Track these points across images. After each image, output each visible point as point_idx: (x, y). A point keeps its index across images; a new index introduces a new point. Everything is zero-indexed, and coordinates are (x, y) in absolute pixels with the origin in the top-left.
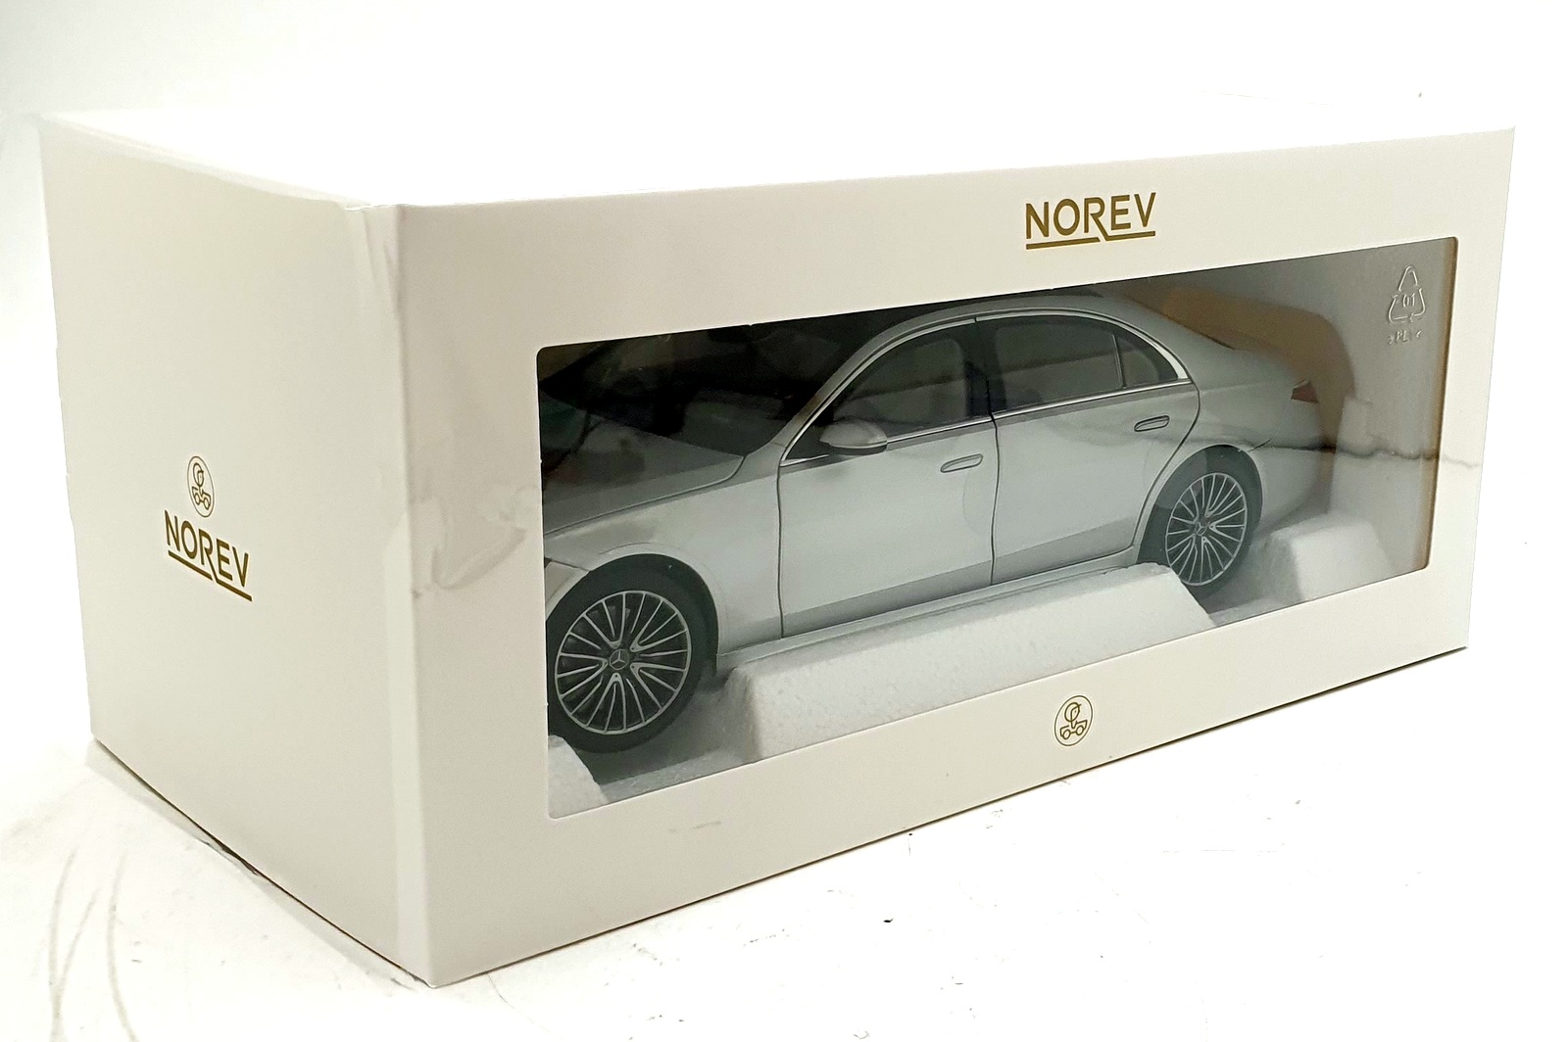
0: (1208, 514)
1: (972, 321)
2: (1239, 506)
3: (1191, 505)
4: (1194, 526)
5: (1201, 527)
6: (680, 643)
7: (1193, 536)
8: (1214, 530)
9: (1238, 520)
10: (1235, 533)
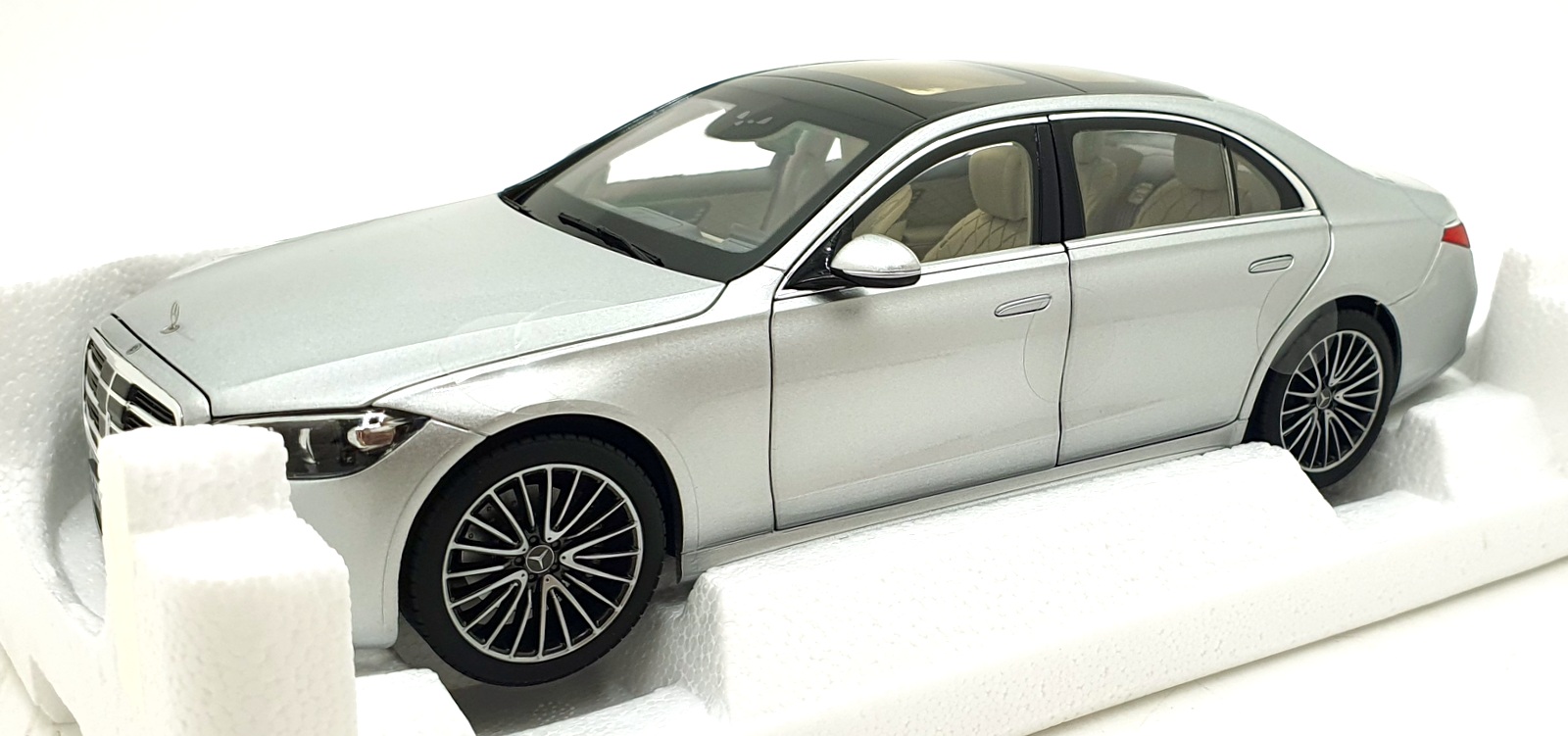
0: (1333, 382)
1: (1044, 119)
2: (1372, 367)
3: (1311, 374)
4: (1315, 399)
5: (1324, 398)
6: (628, 541)
7: (1314, 411)
8: (1341, 400)
9: (1371, 385)
10: (1368, 401)
